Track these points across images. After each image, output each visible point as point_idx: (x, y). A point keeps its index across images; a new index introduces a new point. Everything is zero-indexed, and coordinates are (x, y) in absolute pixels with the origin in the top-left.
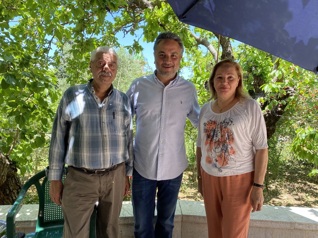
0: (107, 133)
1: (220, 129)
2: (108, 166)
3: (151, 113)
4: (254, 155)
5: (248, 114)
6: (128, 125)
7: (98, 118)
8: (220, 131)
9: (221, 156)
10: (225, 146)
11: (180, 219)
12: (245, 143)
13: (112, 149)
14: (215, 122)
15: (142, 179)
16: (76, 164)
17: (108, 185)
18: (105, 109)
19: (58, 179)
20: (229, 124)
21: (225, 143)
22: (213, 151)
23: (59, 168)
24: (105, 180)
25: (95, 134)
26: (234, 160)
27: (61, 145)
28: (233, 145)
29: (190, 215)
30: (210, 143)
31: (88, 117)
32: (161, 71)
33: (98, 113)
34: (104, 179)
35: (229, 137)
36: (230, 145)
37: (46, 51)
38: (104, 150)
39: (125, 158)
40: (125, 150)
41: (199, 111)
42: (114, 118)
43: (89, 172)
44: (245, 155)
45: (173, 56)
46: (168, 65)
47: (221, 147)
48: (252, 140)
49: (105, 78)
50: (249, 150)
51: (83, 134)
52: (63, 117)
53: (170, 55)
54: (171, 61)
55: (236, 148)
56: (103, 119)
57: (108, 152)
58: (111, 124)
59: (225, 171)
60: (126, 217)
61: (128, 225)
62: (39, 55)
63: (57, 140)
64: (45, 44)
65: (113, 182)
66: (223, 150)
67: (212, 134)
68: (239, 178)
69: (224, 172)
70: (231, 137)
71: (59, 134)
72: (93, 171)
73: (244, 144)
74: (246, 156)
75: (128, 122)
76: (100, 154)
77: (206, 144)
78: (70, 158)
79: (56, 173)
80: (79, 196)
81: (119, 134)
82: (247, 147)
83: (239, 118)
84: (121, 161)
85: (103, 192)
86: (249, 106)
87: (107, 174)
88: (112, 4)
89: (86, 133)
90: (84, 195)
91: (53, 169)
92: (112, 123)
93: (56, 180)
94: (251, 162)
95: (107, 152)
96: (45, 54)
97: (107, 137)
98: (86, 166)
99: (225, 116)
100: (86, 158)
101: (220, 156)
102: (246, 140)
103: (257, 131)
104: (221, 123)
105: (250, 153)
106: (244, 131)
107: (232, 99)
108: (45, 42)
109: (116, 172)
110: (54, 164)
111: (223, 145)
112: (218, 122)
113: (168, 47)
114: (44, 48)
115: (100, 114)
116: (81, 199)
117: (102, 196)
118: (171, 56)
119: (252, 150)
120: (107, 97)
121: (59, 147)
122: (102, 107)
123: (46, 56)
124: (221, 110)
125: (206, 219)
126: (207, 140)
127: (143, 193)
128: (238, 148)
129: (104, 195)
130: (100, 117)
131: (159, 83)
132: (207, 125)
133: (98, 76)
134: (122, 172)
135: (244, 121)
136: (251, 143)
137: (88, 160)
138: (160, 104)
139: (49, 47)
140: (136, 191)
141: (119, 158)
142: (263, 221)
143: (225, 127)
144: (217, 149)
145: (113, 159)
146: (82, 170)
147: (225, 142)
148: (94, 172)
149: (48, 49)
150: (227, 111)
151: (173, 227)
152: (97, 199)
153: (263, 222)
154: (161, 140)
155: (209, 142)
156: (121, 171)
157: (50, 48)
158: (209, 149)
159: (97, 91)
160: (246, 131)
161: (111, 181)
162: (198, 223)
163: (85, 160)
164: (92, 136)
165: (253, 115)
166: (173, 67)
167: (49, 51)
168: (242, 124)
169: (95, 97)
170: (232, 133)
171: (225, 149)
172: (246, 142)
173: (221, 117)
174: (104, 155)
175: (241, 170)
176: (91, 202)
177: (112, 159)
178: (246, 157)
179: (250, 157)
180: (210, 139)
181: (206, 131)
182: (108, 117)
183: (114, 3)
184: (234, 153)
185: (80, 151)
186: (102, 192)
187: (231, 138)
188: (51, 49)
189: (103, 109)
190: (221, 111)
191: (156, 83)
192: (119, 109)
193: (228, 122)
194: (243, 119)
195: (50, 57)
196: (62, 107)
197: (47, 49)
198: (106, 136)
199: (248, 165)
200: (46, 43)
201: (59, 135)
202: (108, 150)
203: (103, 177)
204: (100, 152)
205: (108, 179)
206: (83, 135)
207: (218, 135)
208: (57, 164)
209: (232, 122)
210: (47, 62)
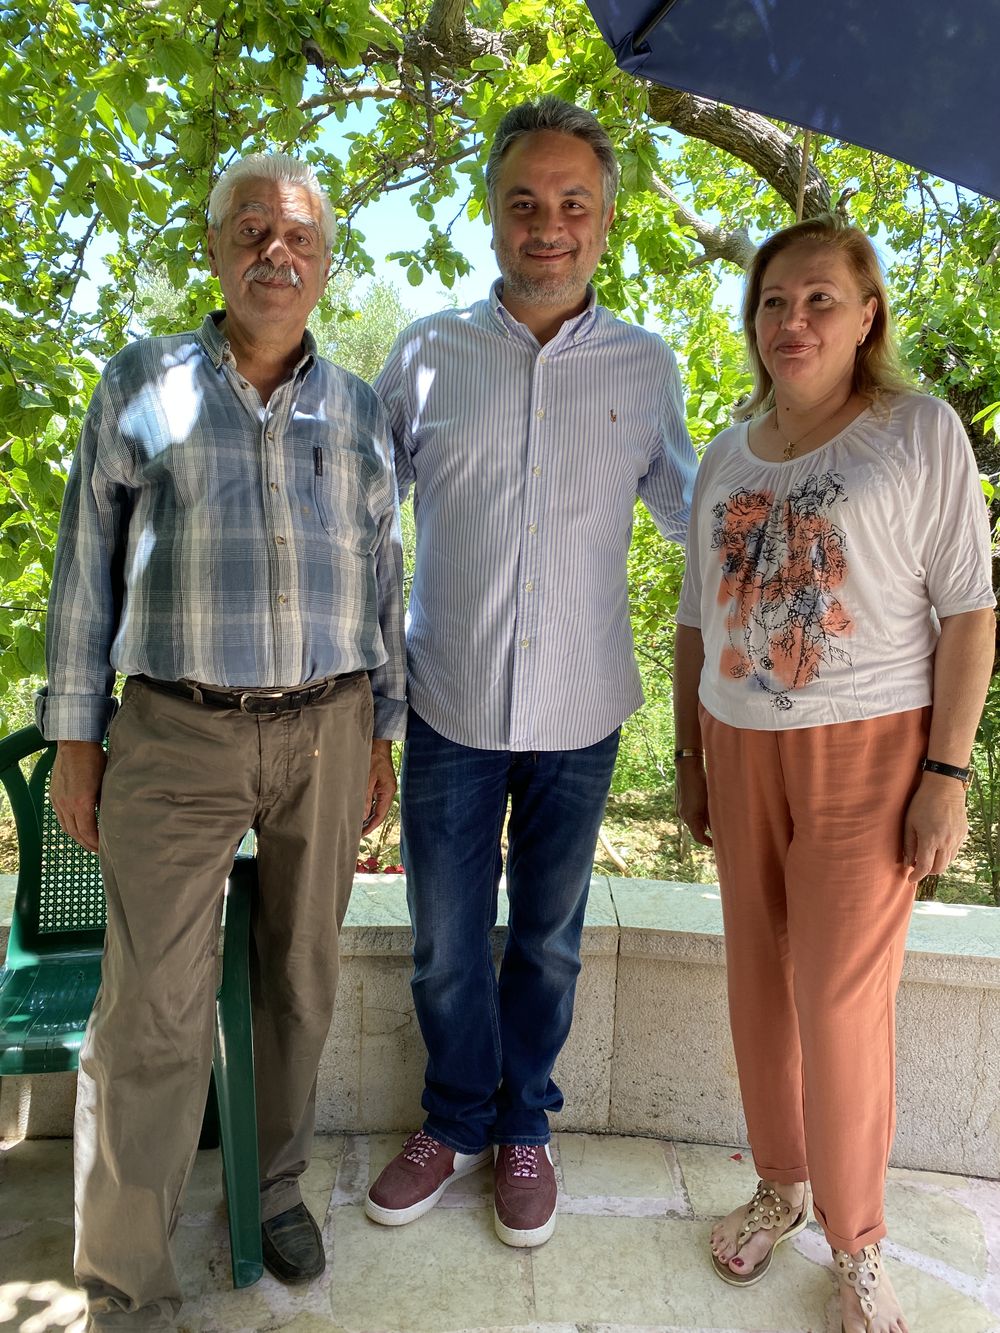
0: (288, 528)
1: (785, 525)
2: (294, 678)
3: (481, 464)
4: (935, 640)
5: (912, 456)
6: (382, 521)
7: (251, 469)
8: (785, 532)
9: (790, 642)
10: (805, 596)
11: (608, 946)
12: (894, 587)
13: (309, 601)
14: (763, 499)
15: (445, 751)
16: (154, 666)
17: (296, 764)
18: (280, 432)
19: (88, 736)
20: (828, 497)
21: (807, 584)
22: (752, 623)
23: (92, 691)
24: (282, 740)
25: (237, 533)
26: (846, 657)
27: (95, 588)
28: (841, 594)
29: (651, 927)
30: (743, 592)
31: (207, 458)
32: (520, 276)
33: (247, 442)
34: (277, 735)
35: (824, 558)
36: (828, 589)
37: (64, 284)
38: (274, 601)
39: (368, 653)
40: (366, 619)
41: (691, 470)
42: (317, 473)
43: (216, 700)
44: (895, 637)
45: (571, 205)
46: (552, 247)
47: (790, 603)
48: (924, 572)
49: (270, 291)
50: (912, 617)
51: (186, 532)
52: (100, 468)
53: (554, 201)
54: (560, 229)
55: (855, 605)
56: (272, 473)
57: (293, 612)
58: (305, 497)
59: (804, 702)
60: (379, 928)
61: (385, 963)
62: (35, 300)
63: (78, 567)
64: (59, 252)
65: (316, 753)
66: (797, 614)
67: (750, 550)
68: (869, 734)
69: (801, 707)
70: (835, 554)
71: (86, 544)
72: (230, 695)
73: (890, 589)
74: (900, 642)
75: (380, 501)
76: (261, 618)
77: (724, 596)
78: (130, 642)
79: (77, 712)
80: (168, 801)
81: (340, 543)
82: (902, 604)
83: (869, 471)
84: (351, 663)
85: (272, 792)
86: (916, 424)
87: (291, 716)
88: (332, 35)
89: (201, 527)
90: (191, 799)
91: (63, 694)
92: (309, 491)
93: (76, 737)
94: (924, 666)
95: (289, 609)
96: (58, 296)
97: (291, 546)
98: (201, 672)
99: (807, 469)
100: (199, 636)
101: (784, 644)
102: (900, 571)
103: (949, 532)
104: (791, 498)
105: (920, 629)
106: (892, 530)
107: (839, 399)
108: (59, 246)
109: (330, 714)
110: (70, 673)
111: (800, 595)
112: (779, 495)
113: (549, 167)
114: (57, 271)
115: (257, 449)
116: (175, 814)
117: (268, 811)
118: (563, 207)
119: (928, 621)
120: (285, 382)
121: (86, 598)
122: (268, 422)
123: (65, 307)
124: (792, 446)
125: (723, 947)
126: (726, 579)
127: (449, 810)
128: (865, 606)
129: (278, 806)
130: (259, 466)
131: (514, 332)
132: (730, 511)
133: (244, 286)
134: (355, 715)
135: (891, 484)
136: (923, 592)
137: (208, 643)
138: (521, 422)
139: (75, 267)
140: (418, 801)
141: (344, 649)
142: (971, 960)
143: (808, 514)
144: (771, 614)
145: (315, 646)
146: (181, 691)
147: (806, 578)
148: (236, 705)
149: (73, 276)
150: (817, 451)
151: (575, 969)
152: (246, 822)
153: (973, 967)
154: (527, 580)
155: (738, 584)
156: (352, 712)
157: (82, 273)
158: (736, 616)
159: (244, 357)
160: (901, 530)
161: (305, 747)
162: (689, 966)
163: (197, 643)
164: (225, 541)
165: (931, 462)
166: (574, 254)
167: (76, 282)
168: (885, 498)
169: (237, 379)
170: (837, 540)
171: (808, 611)
172: (902, 582)
173: (789, 476)
174: (275, 625)
175: (876, 698)
176: (217, 831)
177: (310, 643)
178: (899, 647)
179: (918, 649)
180: (741, 575)
181: (724, 538)
182: (294, 465)
183: (340, 30)
184: (845, 625)
185: (176, 603)
186: (266, 789)
187: (834, 562)
188: (87, 277)
189: (270, 429)
190: (791, 452)
191: (503, 333)
192: (340, 440)
193: (820, 489)
194: (886, 478)
195: (83, 319)
196: (95, 428)
197: (68, 277)
198: (283, 541)
199: (906, 678)
200: (65, 249)
201: (86, 548)
202: (294, 603)
203: (275, 726)
204: (261, 611)
205: (296, 736)
206: (185, 537)
207: (775, 553)
208: (83, 672)
209: (837, 488)
210: (72, 339)
